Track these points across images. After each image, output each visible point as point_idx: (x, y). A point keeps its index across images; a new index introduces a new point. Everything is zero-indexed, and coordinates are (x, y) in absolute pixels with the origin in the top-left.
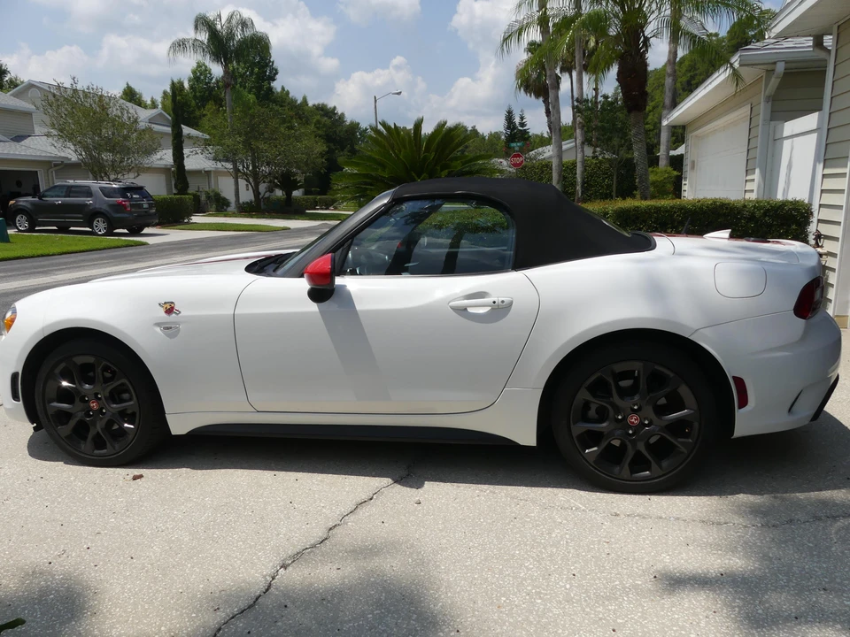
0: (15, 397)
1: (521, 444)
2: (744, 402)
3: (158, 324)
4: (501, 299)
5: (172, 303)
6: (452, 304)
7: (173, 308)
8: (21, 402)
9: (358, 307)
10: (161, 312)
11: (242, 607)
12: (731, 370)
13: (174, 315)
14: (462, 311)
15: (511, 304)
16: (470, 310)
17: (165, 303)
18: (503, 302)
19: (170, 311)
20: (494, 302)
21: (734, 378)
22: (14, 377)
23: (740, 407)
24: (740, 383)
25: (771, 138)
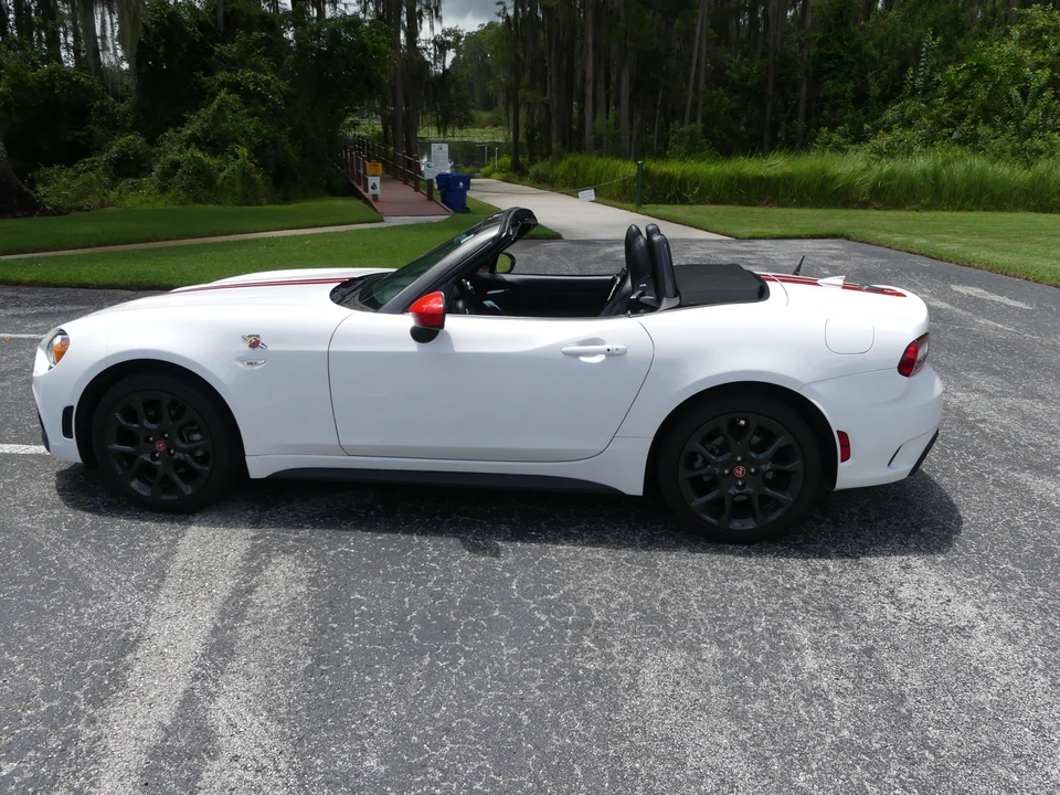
0: (67, 434)
1: (627, 493)
2: (846, 456)
3: (241, 359)
4: (615, 347)
5: (258, 336)
6: (564, 349)
7: (258, 342)
8: (74, 440)
10: (245, 347)
12: (836, 425)
13: (258, 349)
14: (575, 356)
15: (625, 352)
16: (582, 358)
17: (250, 336)
18: (617, 349)
19: (255, 345)
20: (609, 350)
21: (839, 432)
22: (67, 411)
23: (843, 460)
24: (843, 436)
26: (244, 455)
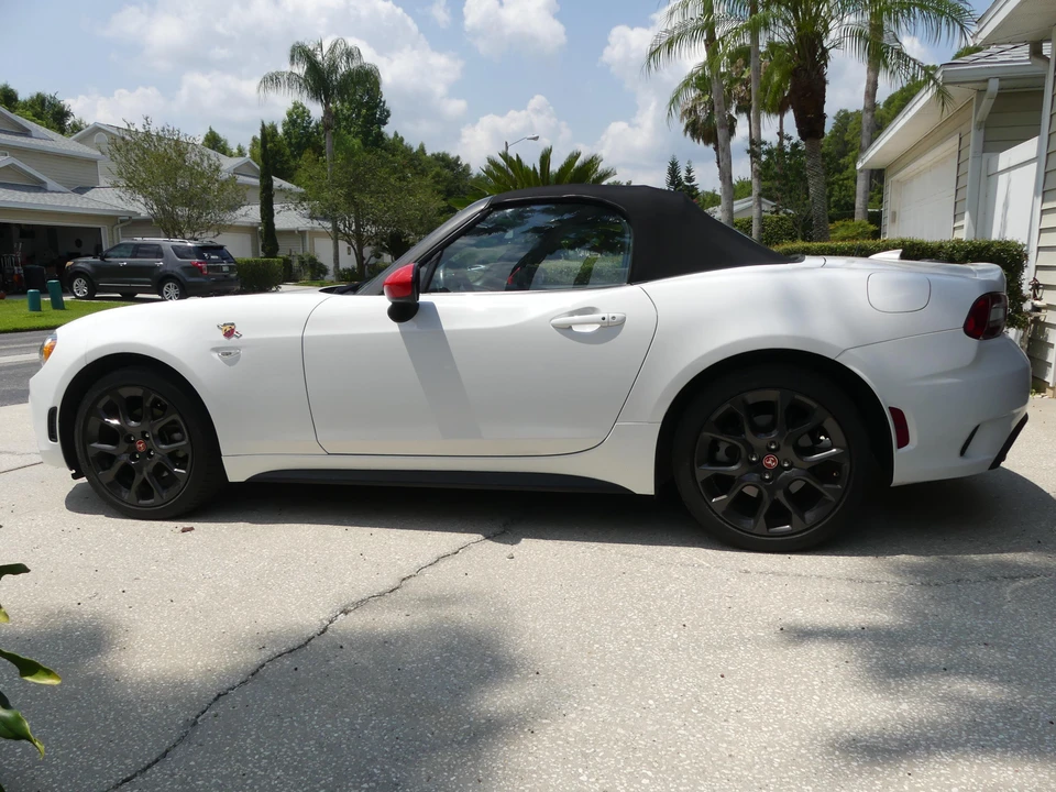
0: (52, 436)
1: (637, 492)
2: (904, 440)
3: (216, 350)
4: (611, 315)
5: (233, 324)
6: (553, 321)
7: (233, 330)
8: (59, 442)
9: (446, 326)
10: (220, 335)
11: (291, 646)
12: (887, 400)
13: (234, 338)
14: (566, 329)
15: (623, 321)
16: (576, 329)
17: (225, 325)
18: (614, 318)
19: (229, 333)
20: (604, 319)
21: (891, 409)
22: (52, 412)
23: (899, 447)
24: (898, 415)
25: (984, 175)
26: (221, 455)
